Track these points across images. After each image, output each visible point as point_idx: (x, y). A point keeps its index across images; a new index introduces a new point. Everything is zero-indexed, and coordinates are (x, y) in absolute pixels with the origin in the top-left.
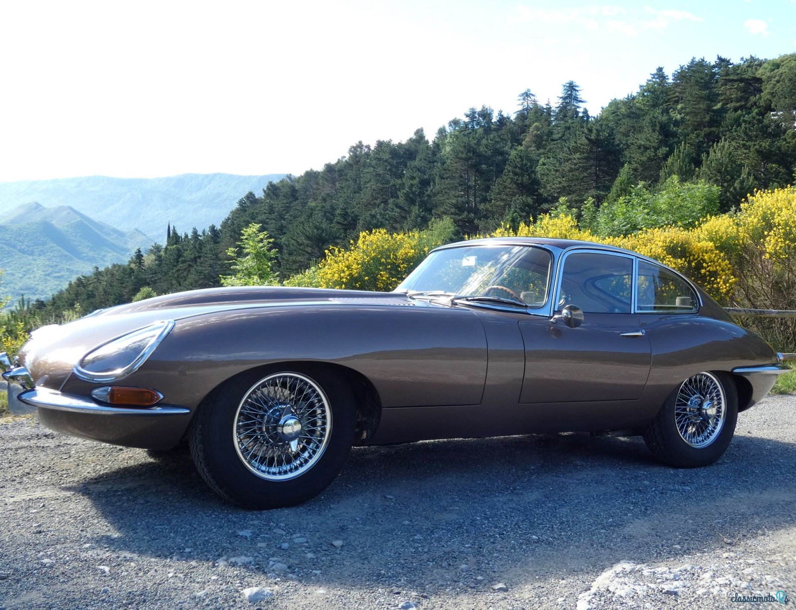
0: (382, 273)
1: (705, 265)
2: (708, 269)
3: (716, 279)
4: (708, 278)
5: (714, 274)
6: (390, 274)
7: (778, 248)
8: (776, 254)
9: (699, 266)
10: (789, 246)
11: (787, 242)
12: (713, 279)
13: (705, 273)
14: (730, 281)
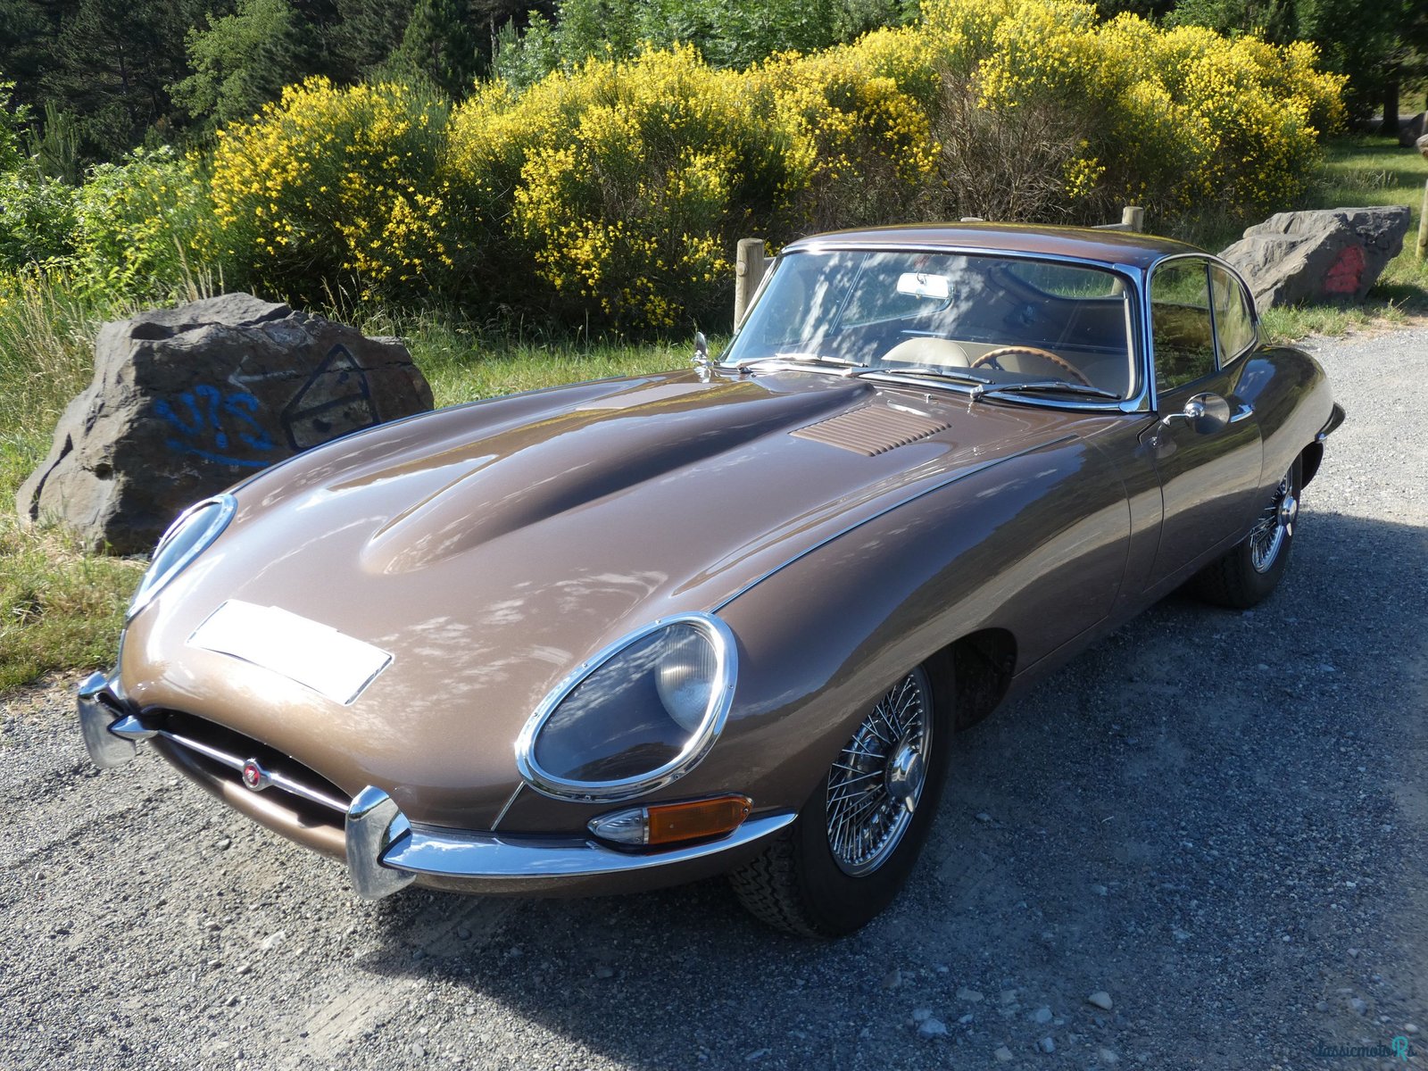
0: (351, 175)
1: (891, 123)
2: (895, 130)
3: (911, 149)
4: (897, 146)
5: (905, 139)
6: (370, 177)
7: (1002, 89)
8: (997, 100)
9: (881, 127)
10: (1019, 85)
11: (1016, 78)
12: (906, 148)
13: (891, 139)
14: (934, 151)
